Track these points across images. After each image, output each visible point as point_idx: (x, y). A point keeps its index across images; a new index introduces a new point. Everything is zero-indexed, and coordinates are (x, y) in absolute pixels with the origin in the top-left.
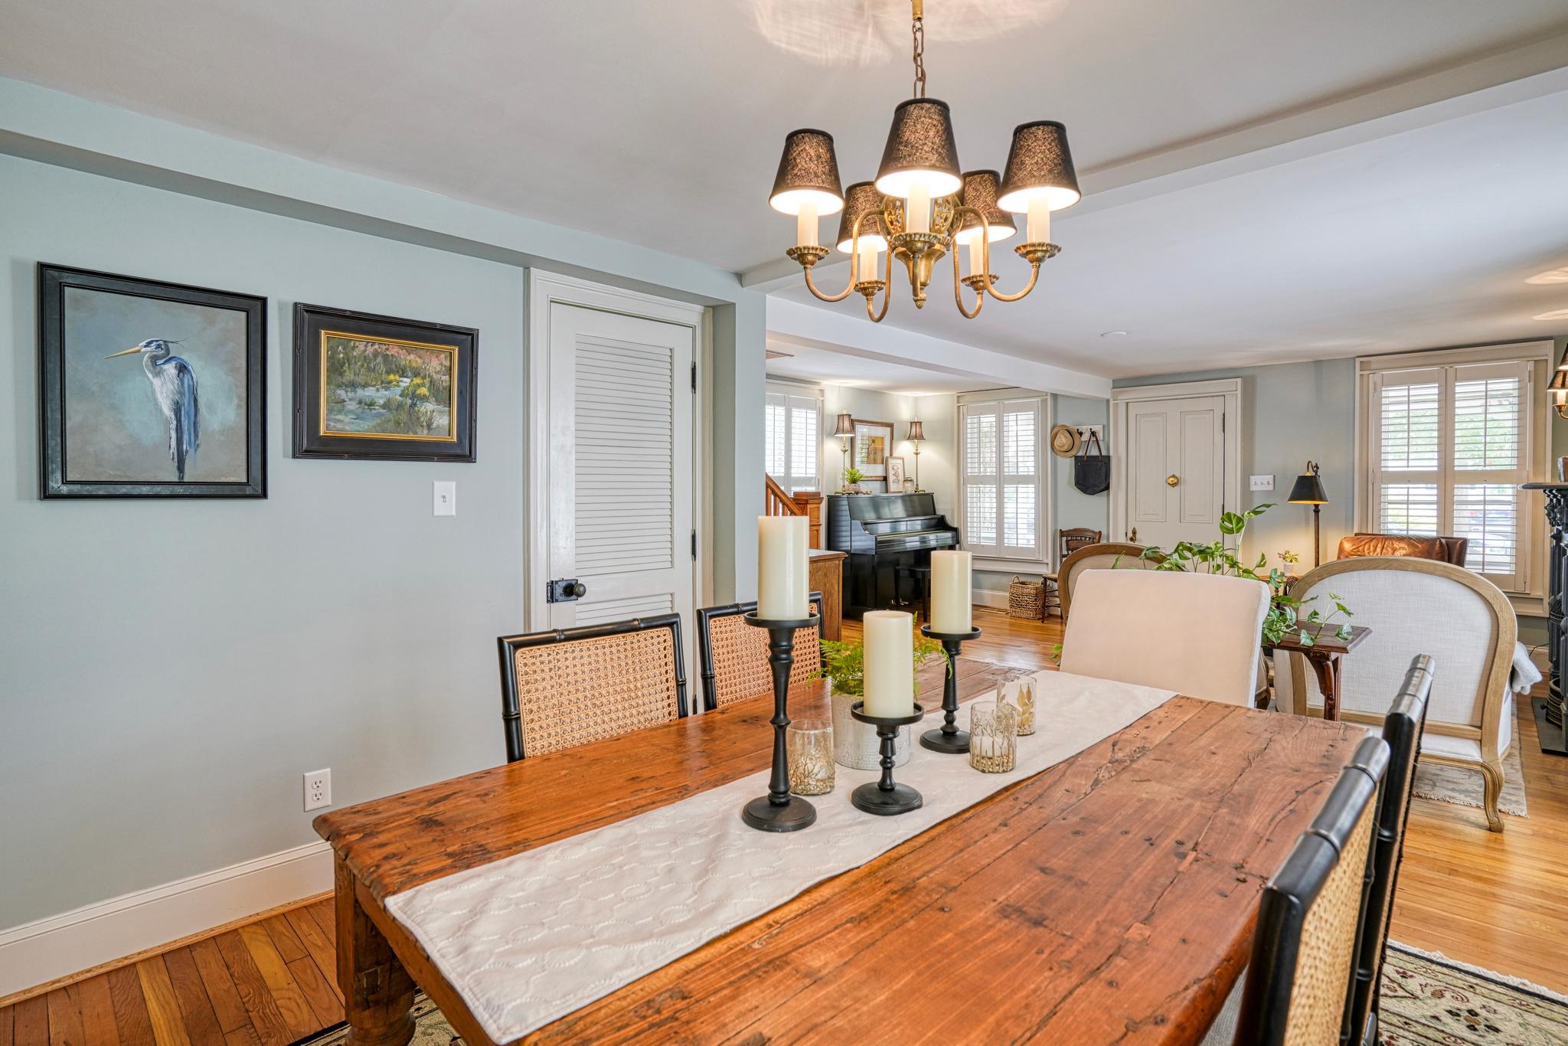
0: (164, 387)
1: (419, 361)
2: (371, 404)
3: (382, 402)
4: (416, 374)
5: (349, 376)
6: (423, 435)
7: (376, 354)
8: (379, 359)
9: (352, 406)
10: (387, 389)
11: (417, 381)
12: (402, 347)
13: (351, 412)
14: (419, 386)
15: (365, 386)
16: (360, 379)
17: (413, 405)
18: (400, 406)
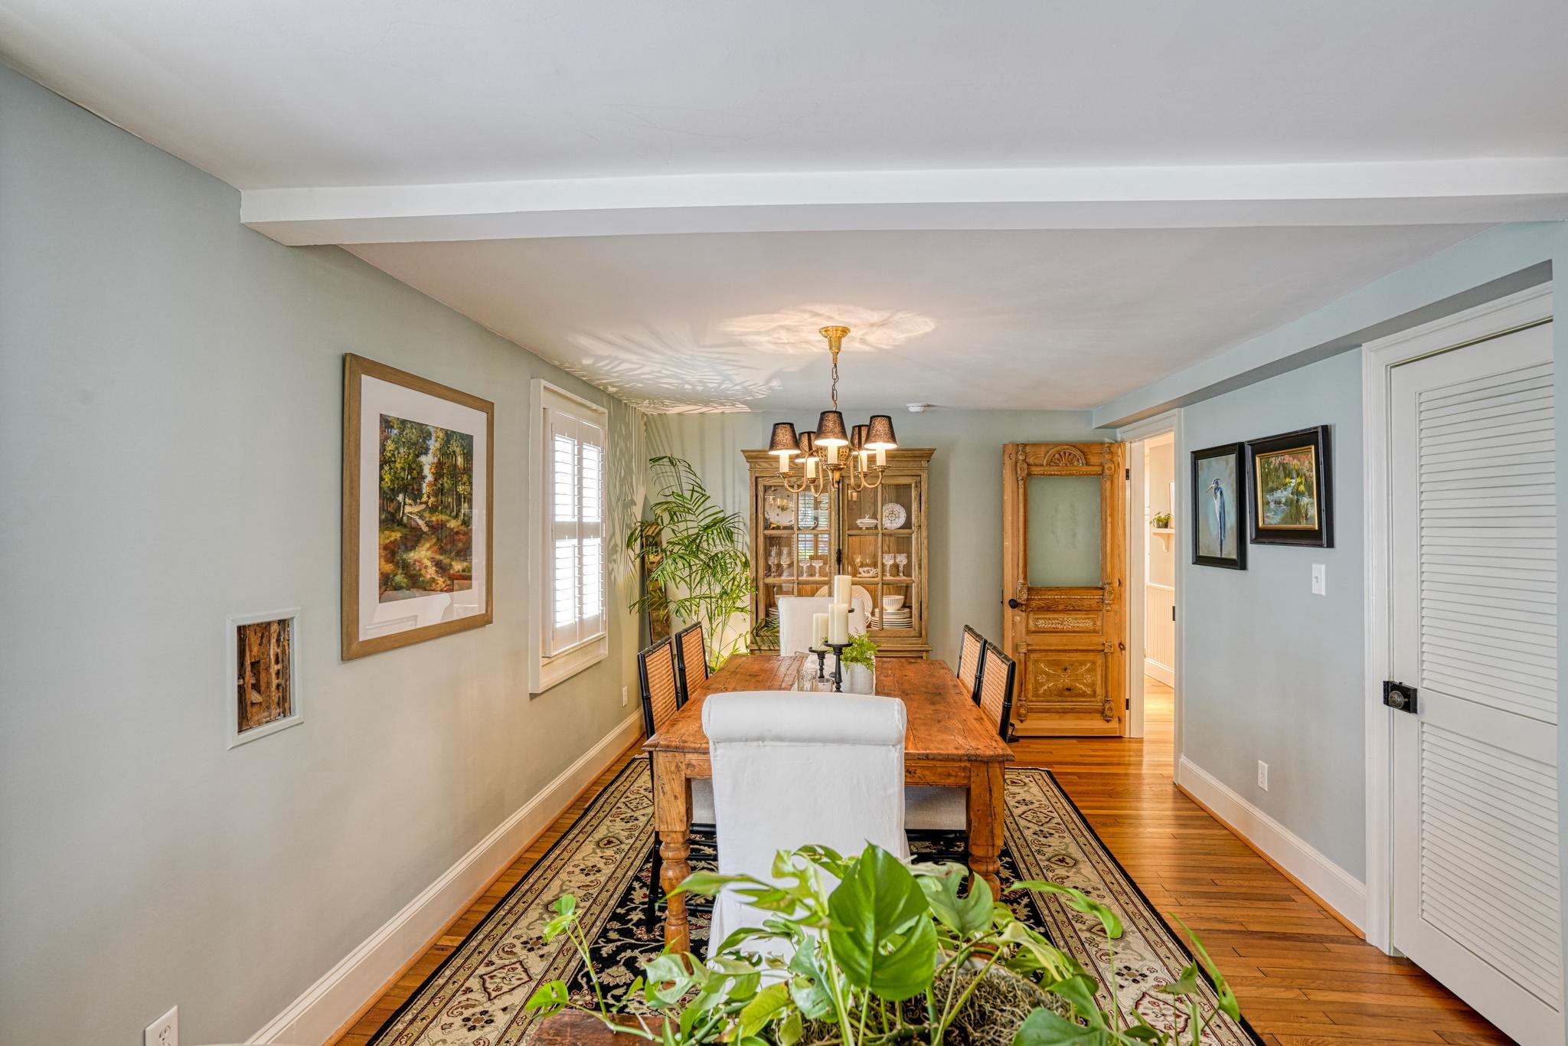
0: (1217, 503)
1: (1299, 463)
2: (1279, 503)
3: (1283, 500)
4: (1298, 475)
5: (1270, 484)
6: (1303, 525)
7: (1280, 464)
8: (1281, 468)
9: (1272, 506)
10: (1285, 489)
11: (1299, 480)
12: (1289, 454)
13: (1273, 510)
14: (1299, 484)
15: (1277, 489)
16: (1275, 485)
17: (1298, 500)
18: (1292, 500)
